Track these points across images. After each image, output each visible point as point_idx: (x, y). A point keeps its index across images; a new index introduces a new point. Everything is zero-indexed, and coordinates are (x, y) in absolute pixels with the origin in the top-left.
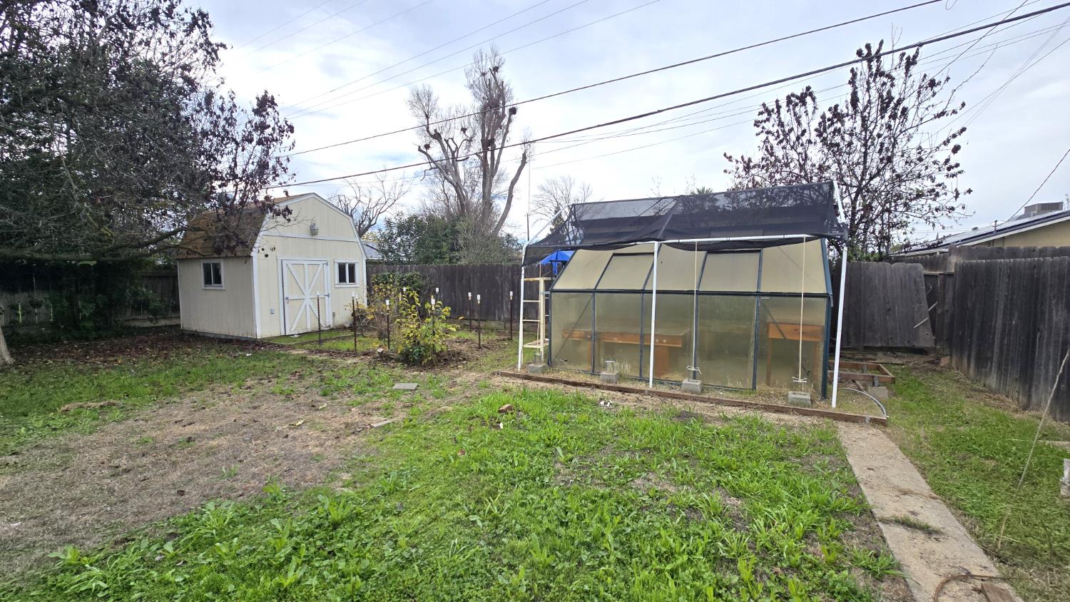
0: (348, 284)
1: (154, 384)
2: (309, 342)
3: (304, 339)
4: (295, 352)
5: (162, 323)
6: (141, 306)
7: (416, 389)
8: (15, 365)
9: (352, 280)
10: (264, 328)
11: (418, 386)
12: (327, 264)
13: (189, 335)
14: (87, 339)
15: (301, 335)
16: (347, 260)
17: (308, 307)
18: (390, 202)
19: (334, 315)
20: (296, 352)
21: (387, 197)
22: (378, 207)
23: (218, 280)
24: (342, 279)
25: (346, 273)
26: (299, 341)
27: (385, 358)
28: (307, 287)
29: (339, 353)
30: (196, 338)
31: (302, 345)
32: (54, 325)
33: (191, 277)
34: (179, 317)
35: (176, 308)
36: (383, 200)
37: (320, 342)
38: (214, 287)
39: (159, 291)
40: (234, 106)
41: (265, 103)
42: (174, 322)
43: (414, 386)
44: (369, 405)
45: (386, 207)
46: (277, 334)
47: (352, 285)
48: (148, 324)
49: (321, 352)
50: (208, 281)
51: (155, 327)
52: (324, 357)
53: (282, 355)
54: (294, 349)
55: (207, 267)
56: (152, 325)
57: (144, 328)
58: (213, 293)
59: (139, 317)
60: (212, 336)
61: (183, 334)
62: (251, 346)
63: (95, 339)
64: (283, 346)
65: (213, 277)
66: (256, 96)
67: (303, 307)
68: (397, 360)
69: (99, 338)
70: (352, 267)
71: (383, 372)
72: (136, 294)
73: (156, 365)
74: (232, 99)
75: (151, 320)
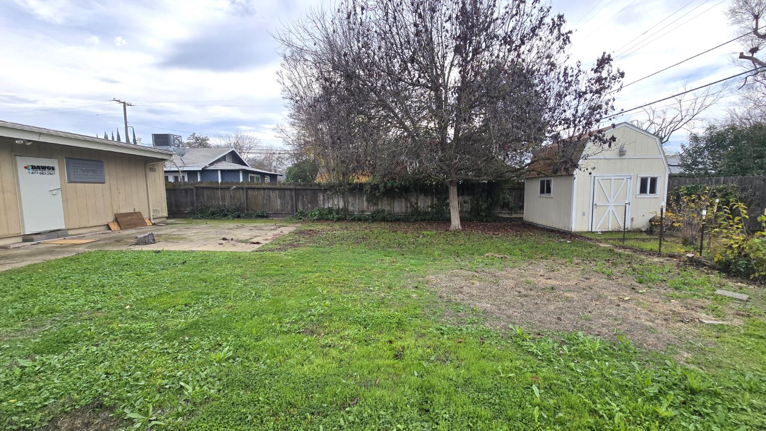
0: (648, 195)
1: (521, 250)
2: (611, 239)
3: (607, 236)
4: (601, 245)
5: (514, 216)
6: (506, 206)
7: (747, 301)
8: (462, 230)
9: (653, 191)
10: (577, 225)
11: (749, 298)
12: (630, 179)
13: (528, 224)
14: (482, 221)
15: (603, 233)
16: (649, 175)
17: (611, 212)
18: (687, 118)
19: (632, 219)
20: (603, 245)
21: (684, 114)
22: (672, 125)
23: (549, 191)
24: (643, 190)
25: (647, 186)
26: (603, 237)
27: (696, 263)
28: (612, 196)
29: (642, 251)
30: (532, 227)
31: (606, 240)
32: (470, 213)
33: (532, 189)
34: (523, 213)
35: (522, 208)
36: (679, 118)
37: (623, 240)
38: (546, 195)
39: (513, 197)
40: (579, 71)
41: (604, 61)
42: (519, 216)
43: (745, 297)
44: (689, 301)
45: (681, 124)
46: (586, 230)
47: (652, 195)
48: (507, 216)
49: (625, 248)
50: (542, 192)
51: (511, 218)
52: (628, 252)
53: (593, 246)
54: (600, 242)
55: (542, 183)
56: (509, 216)
57: (505, 218)
58: (545, 199)
59: (503, 212)
60: (541, 226)
61: (524, 224)
62: (569, 236)
63: (486, 222)
64: (591, 239)
65: (546, 189)
66: (597, 58)
67: (607, 212)
68: (713, 268)
69: (487, 221)
70: (654, 181)
71: (697, 276)
72: (504, 198)
73: (518, 240)
74: (578, 67)
75: (509, 214)
